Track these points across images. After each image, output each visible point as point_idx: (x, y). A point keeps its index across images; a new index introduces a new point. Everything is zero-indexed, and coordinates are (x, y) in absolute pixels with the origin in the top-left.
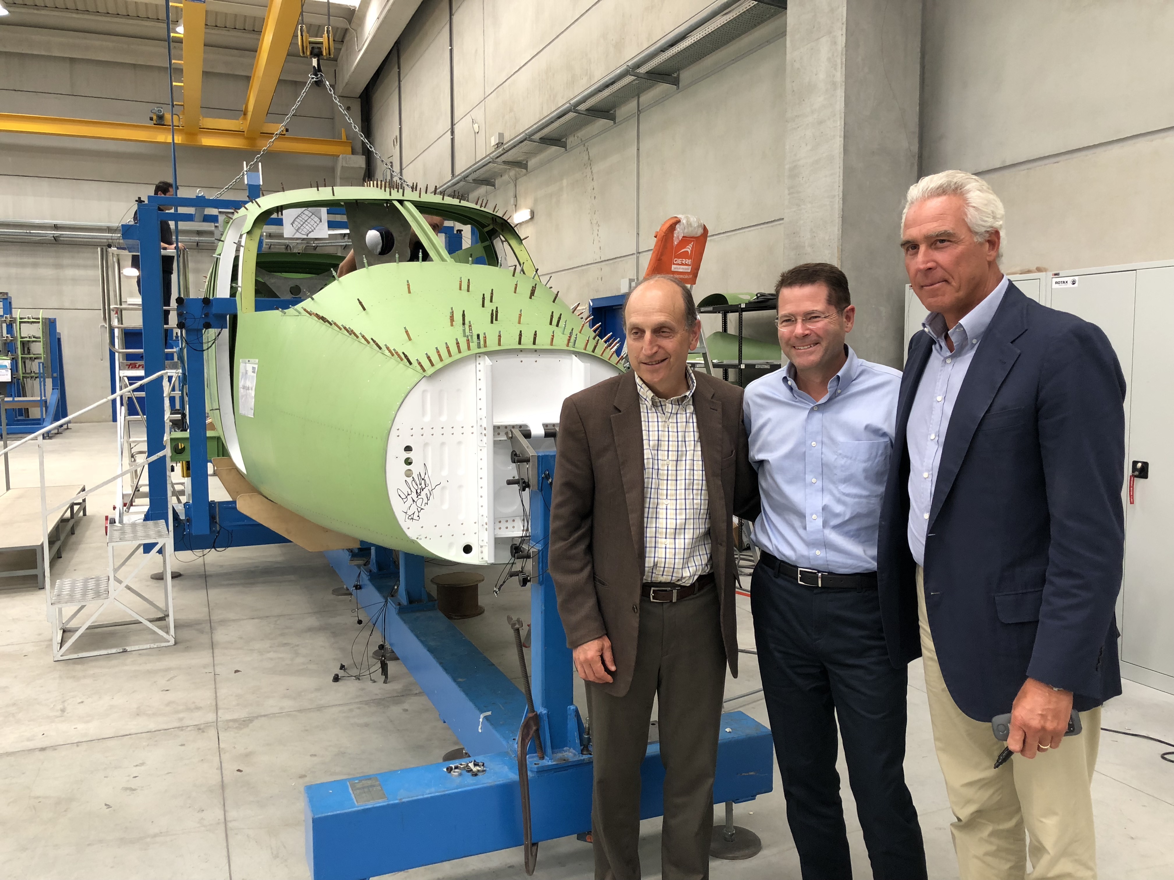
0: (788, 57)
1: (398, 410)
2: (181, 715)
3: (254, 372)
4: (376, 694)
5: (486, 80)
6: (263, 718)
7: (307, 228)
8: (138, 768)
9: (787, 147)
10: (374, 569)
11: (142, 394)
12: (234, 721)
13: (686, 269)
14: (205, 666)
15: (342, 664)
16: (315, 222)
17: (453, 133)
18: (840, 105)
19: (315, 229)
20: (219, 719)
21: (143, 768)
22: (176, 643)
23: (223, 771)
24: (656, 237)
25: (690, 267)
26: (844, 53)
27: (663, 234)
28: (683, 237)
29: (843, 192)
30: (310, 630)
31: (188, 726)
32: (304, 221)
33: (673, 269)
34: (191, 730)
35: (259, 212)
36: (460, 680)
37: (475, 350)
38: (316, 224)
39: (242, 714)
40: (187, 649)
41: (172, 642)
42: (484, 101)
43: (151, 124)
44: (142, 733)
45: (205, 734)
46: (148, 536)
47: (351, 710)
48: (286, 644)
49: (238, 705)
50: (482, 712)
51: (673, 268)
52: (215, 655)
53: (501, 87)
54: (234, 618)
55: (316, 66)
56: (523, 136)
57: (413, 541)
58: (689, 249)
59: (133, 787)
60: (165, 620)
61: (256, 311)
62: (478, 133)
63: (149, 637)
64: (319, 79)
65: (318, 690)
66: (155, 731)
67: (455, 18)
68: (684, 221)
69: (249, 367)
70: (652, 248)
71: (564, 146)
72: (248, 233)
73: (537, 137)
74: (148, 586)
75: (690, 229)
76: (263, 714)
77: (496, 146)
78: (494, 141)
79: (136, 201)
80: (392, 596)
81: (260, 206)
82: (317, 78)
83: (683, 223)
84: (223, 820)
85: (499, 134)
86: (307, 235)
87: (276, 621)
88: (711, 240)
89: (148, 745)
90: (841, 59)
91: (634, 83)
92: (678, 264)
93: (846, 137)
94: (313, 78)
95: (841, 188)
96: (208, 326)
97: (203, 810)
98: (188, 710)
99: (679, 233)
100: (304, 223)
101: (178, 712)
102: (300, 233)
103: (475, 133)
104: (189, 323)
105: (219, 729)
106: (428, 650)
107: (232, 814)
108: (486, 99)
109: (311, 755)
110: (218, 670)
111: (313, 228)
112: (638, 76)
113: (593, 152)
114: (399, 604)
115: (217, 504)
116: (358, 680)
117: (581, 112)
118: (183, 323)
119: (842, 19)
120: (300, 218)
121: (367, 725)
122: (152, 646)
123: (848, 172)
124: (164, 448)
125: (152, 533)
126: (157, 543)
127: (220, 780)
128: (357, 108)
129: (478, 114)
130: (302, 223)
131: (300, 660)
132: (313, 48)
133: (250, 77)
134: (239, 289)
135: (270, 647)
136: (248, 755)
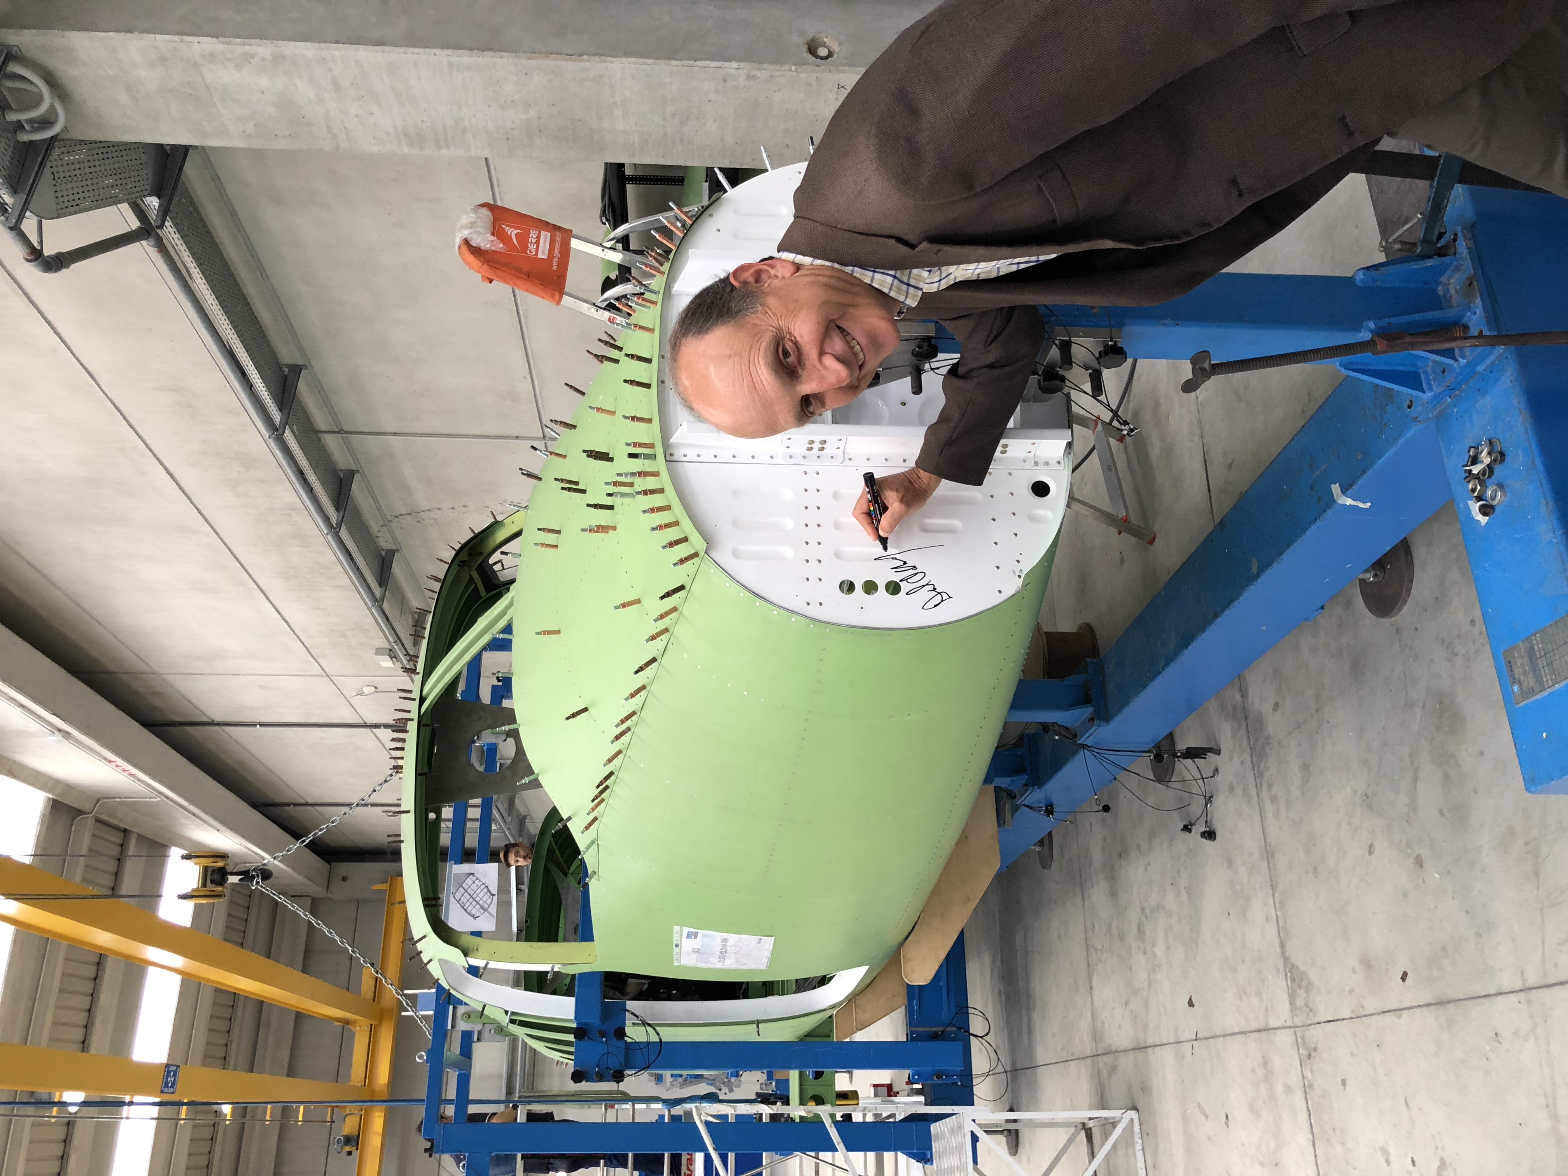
0: (238, 143)
1: (771, 603)
2: (1279, 1089)
3: (696, 935)
4: (1242, 763)
5: (302, 673)
6: (1288, 947)
7: (482, 895)
8: (1392, 1158)
9: (376, 149)
10: (1022, 779)
11: (731, 1157)
12: (1292, 997)
13: (546, 238)
14: (1180, 1057)
15: (1182, 830)
16: (474, 882)
17: (377, 726)
18: (307, 50)
19: (484, 884)
20: (1290, 1024)
21: (1392, 1150)
22: (1135, 1108)
23: (1404, 1006)
24: (491, 281)
25: (543, 233)
26: (228, 39)
27: (486, 266)
28: (493, 234)
29: (443, 48)
30: (1113, 894)
31: (1303, 1077)
32: (471, 900)
33: (545, 257)
34: (1312, 1071)
35: (433, 937)
36: (1254, 569)
37: (660, 464)
38: (477, 882)
39: (1278, 988)
40: (1145, 1089)
41: (1133, 1114)
42: (332, 677)
43: (356, 1154)
44: (1316, 1156)
45: (1319, 1046)
46: (960, 1148)
47: (1274, 799)
48: (1139, 929)
49: (1259, 994)
50: (1332, 500)
51: (543, 257)
52: (1158, 1043)
53: (311, 650)
54: (1090, 1018)
55: (240, 877)
56: (376, 611)
57: (1025, 585)
58: (512, 232)
59: (1436, 1164)
60: (1090, 1129)
61: (593, 940)
62: (376, 688)
63: (1121, 1152)
64: (259, 873)
65: (1230, 863)
66: (1312, 1133)
67: (217, 718)
68: (466, 233)
69: (687, 945)
70: (510, 288)
71: (391, 553)
72: (466, 954)
73: (378, 591)
74: (1029, 1159)
75: (479, 224)
76: (1279, 950)
77: (394, 659)
78: (386, 663)
79: (431, 1156)
80: (1075, 736)
81: (425, 937)
82: (258, 876)
83: (469, 234)
84: (1522, 994)
85: (376, 654)
86: (494, 895)
87: (1097, 950)
88: (501, 202)
89: (1343, 1144)
90: (237, 44)
91: (297, 433)
92: (537, 249)
93: (357, 41)
94: (257, 883)
95: (437, 51)
96: (620, 1033)
97: (1496, 1034)
98: (1269, 1076)
99: (485, 240)
100: (474, 899)
101: (1272, 1097)
102: (489, 906)
103: (376, 692)
104: (613, 1063)
105: (1309, 1022)
106: (1186, 647)
107: (1508, 979)
108: (329, 674)
109: (1370, 853)
110: (1189, 1035)
111: (483, 886)
112: (285, 423)
113: (401, 509)
114: (1092, 719)
115: (913, 1029)
116: (1213, 799)
117: (340, 519)
118: (614, 1072)
119: (175, 41)
120: (467, 905)
121: (1306, 767)
122: (1139, 1147)
123: (412, 40)
124: (817, 1116)
125: (954, 1142)
126: (972, 1132)
127: (1425, 1010)
128: (344, 868)
129: (350, 685)
130: (474, 903)
131: (1170, 901)
132: (212, 882)
133: (297, 1012)
134: (556, 969)
135: (1145, 953)
136: (1367, 964)
